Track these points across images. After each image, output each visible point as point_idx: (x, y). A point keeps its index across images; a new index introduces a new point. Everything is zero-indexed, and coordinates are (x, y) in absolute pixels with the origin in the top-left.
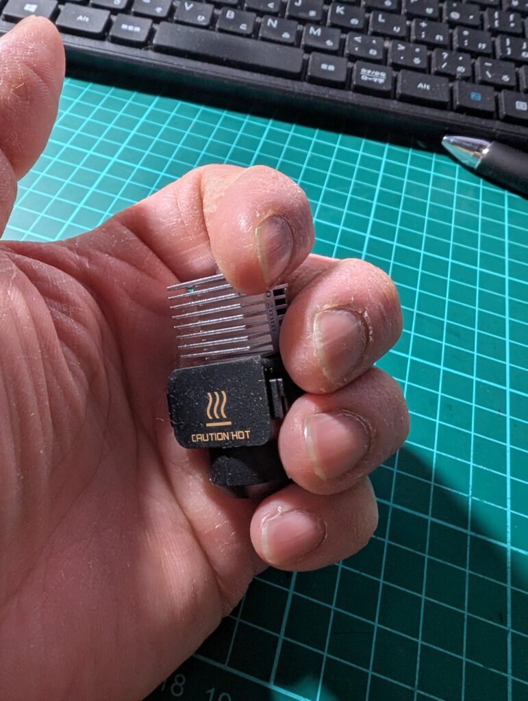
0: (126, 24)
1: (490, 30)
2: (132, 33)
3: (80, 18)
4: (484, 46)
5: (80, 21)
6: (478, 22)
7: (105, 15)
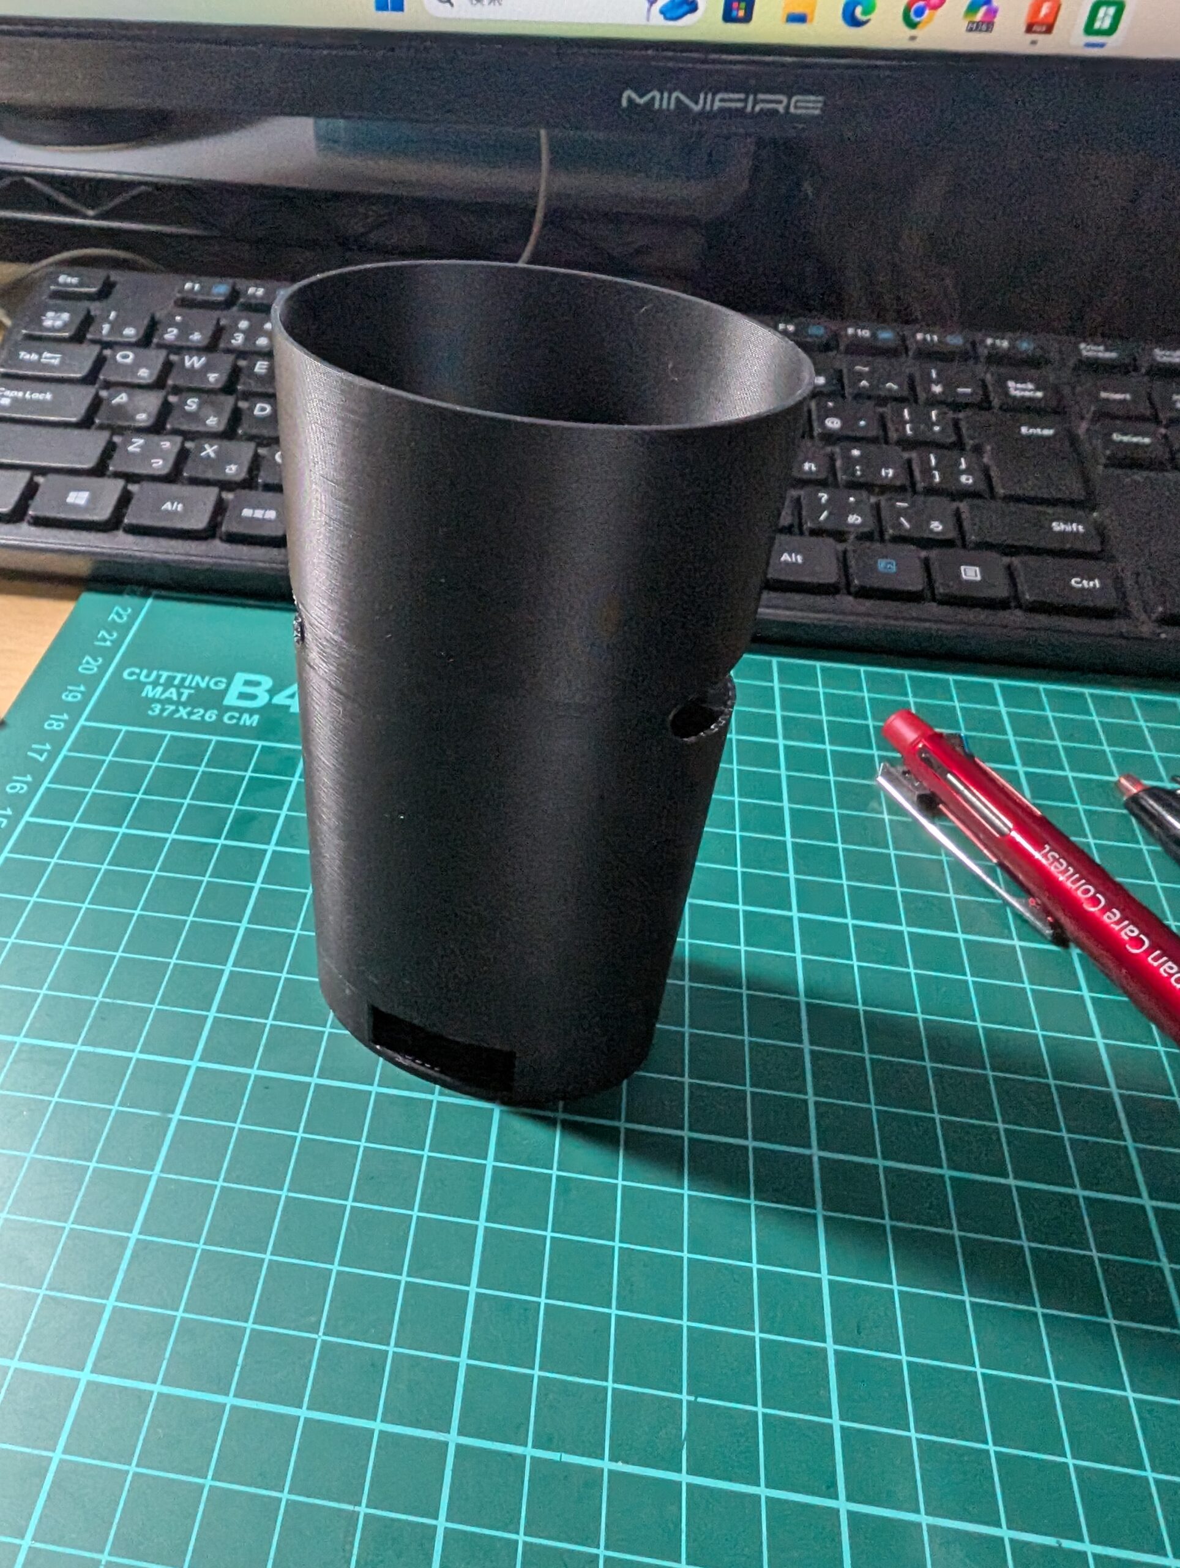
0: (249, 507)
1: (899, 442)
2: (263, 521)
3: (168, 506)
4: (891, 472)
5: (167, 512)
6: (873, 432)
7: (212, 493)
